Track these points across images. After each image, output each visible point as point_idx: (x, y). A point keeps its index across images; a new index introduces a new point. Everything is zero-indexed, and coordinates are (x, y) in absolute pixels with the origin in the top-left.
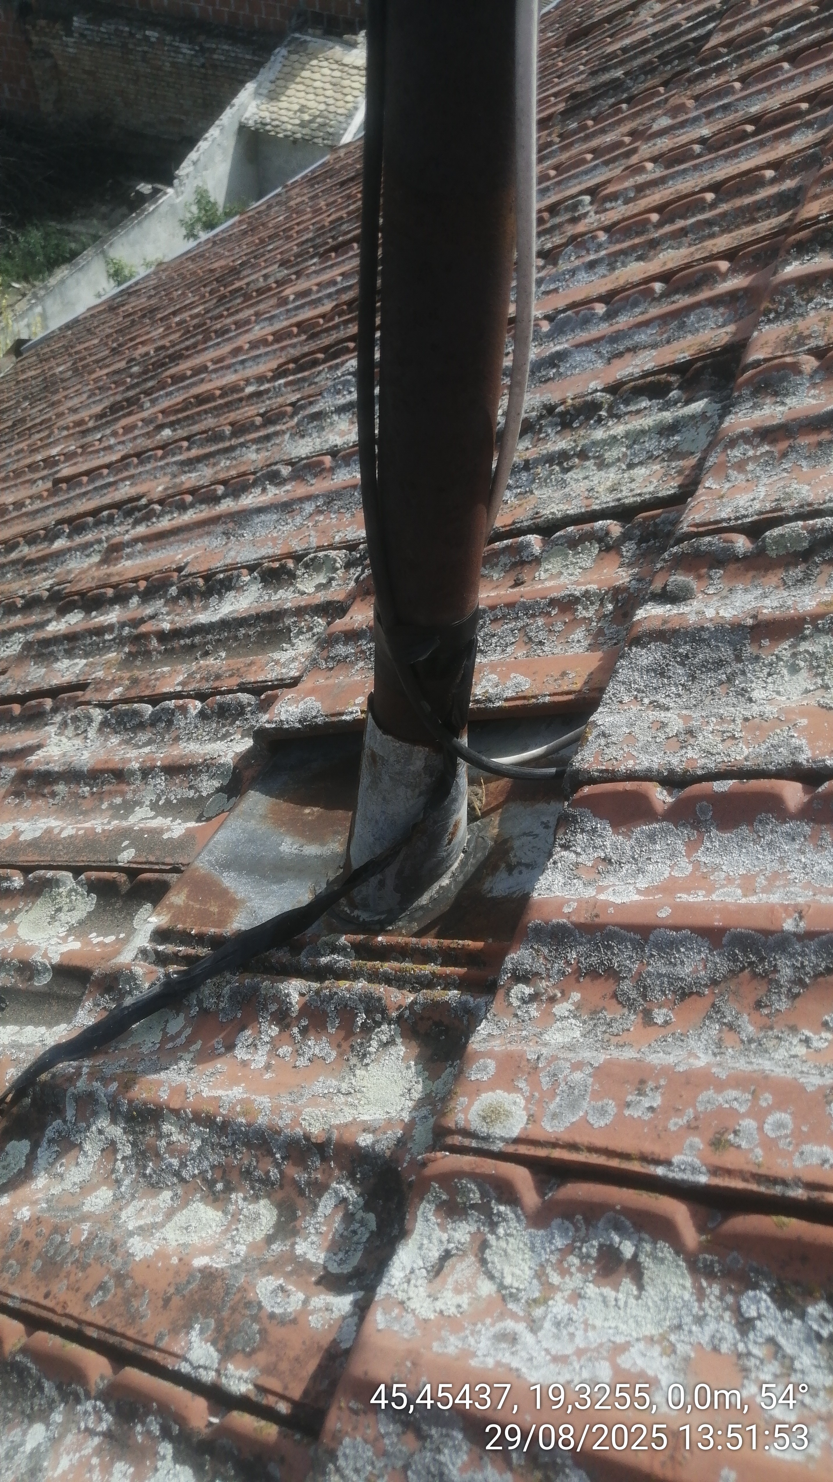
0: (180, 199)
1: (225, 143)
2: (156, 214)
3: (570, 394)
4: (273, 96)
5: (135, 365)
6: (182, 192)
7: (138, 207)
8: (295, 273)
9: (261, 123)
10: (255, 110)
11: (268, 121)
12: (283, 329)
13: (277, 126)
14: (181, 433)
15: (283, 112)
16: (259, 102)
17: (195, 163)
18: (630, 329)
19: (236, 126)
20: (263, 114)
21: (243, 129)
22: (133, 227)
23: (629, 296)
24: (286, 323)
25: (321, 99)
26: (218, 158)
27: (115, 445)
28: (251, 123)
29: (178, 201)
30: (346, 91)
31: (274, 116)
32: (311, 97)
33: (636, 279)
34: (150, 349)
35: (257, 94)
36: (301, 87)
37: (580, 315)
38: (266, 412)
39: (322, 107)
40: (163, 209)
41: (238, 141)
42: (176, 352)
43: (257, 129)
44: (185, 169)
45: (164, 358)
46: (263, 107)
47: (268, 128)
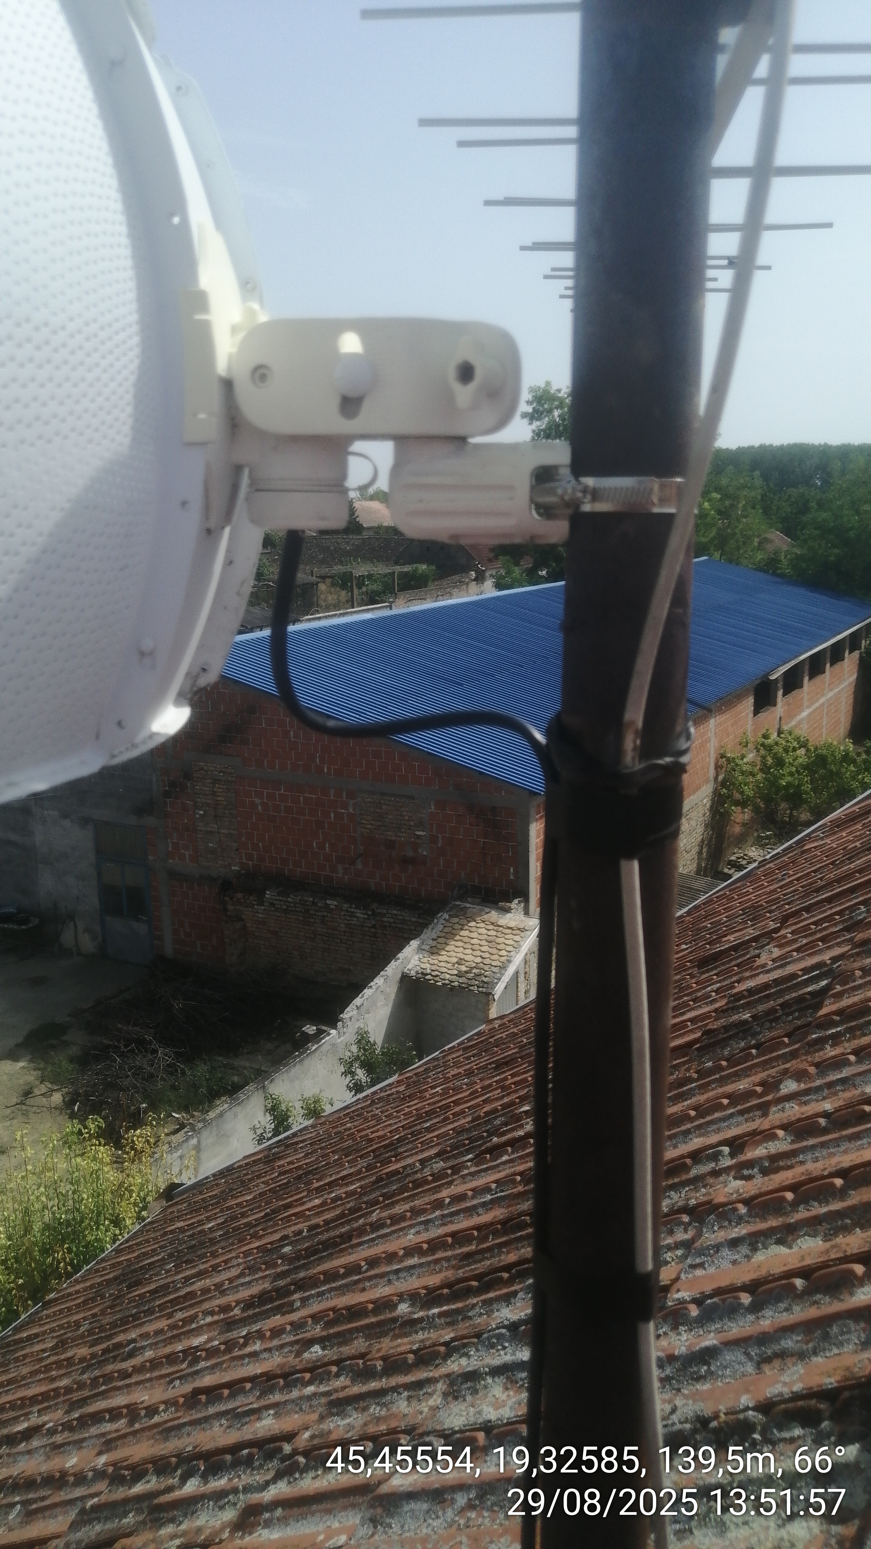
0: (342, 1038)
1: (388, 990)
2: (318, 1052)
3: (722, 1408)
4: (434, 951)
5: (287, 1245)
6: (344, 1033)
7: (302, 1046)
8: (451, 1168)
9: (422, 973)
10: (417, 963)
11: (429, 971)
12: (438, 1238)
13: (437, 976)
14: (331, 1354)
15: (442, 964)
16: (421, 956)
17: (358, 1008)
18: (775, 1331)
19: (400, 975)
20: (423, 966)
21: (405, 978)
22: (295, 1065)
23: (772, 1289)
24: (441, 1231)
25: (478, 953)
26: (380, 1004)
27: (261, 1352)
28: (413, 973)
29: (339, 1040)
30: (499, 947)
31: (434, 968)
32: (470, 951)
33: (777, 1270)
34: (303, 1226)
35: (420, 949)
36: (460, 944)
37: (727, 1303)
38: (419, 1350)
39: (479, 960)
40: (324, 1049)
41: (400, 989)
42: (330, 1239)
43: (418, 979)
44: (350, 1012)
45: (318, 1244)
46: (425, 960)
47: (429, 977)
